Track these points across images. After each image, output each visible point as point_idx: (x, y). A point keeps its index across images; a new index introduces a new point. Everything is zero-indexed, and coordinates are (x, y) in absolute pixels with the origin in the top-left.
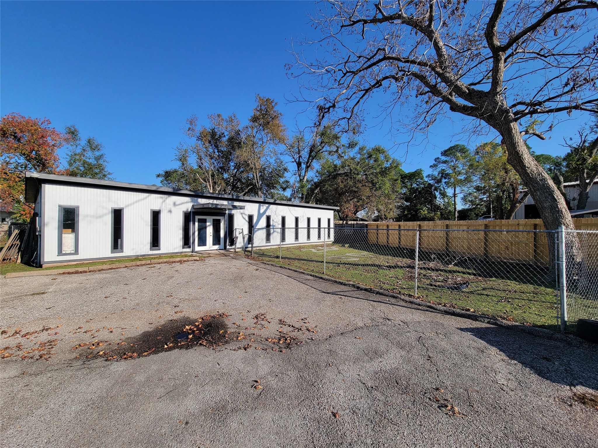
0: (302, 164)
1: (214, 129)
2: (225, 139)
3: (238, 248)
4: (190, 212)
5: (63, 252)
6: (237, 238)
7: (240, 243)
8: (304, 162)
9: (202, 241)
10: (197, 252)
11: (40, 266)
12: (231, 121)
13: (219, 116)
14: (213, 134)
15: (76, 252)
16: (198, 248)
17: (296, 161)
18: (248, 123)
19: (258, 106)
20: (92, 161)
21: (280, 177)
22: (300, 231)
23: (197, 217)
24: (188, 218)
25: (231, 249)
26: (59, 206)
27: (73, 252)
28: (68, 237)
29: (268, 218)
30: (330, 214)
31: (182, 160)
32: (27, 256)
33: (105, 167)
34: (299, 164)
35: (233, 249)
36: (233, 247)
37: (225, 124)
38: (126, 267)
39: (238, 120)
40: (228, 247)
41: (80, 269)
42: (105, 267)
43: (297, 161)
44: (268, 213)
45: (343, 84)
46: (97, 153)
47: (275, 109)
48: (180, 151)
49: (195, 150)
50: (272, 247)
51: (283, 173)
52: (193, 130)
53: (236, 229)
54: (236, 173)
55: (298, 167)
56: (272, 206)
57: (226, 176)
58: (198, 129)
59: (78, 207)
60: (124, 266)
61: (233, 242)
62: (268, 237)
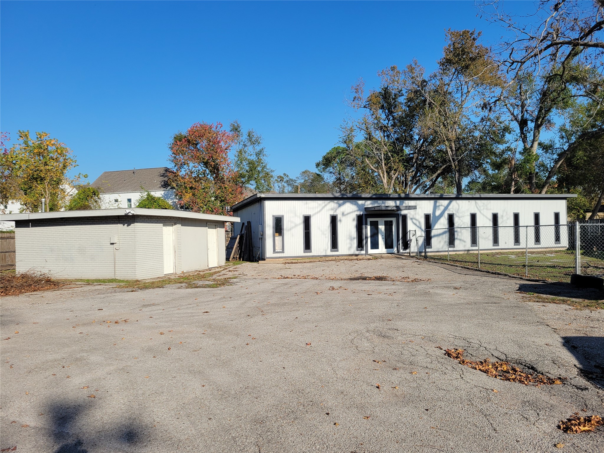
0: (529, 122)
1: (386, 88)
2: (402, 100)
3: (413, 253)
4: (363, 214)
5: (276, 251)
6: (411, 240)
7: (414, 248)
8: (531, 118)
9: (375, 245)
10: (370, 255)
11: (264, 260)
12: (411, 69)
13: (393, 69)
14: (386, 94)
15: (283, 252)
16: (371, 251)
17: (516, 119)
18: (436, 68)
19: (450, 46)
20: (254, 158)
21: (499, 143)
22: (501, 231)
23: (369, 220)
24: (360, 222)
25: (405, 253)
26: (273, 216)
27: (281, 251)
28: (278, 239)
29: (451, 218)
31: (347, 142)
32: (247, 255)
33: (267, 164)
34: (523, 123)
35: (407, 253)
36: (408, 251)
37: (402, 77)
38: (320, 261)
39: (421, 67)
40: (401, 251)
41: (294, 261)
42: (307, 260)
43: (520, 117)
44: (450, 211)
45: (515, 69)
46: (258, 148)
47: (477, 43)
48: (344, 130)
49: (364, 127)
50: (458, 253)
51: (503, 136)
52: (359, 99)
53: (410, 231)
54: (422, 145)
55: (522, 129)
56: (454, 202)
57: (407, 150)
58: (365, 96)
59: (283, 216)
60: (318, 260)
61: (406, 245)
62: (451, 242)
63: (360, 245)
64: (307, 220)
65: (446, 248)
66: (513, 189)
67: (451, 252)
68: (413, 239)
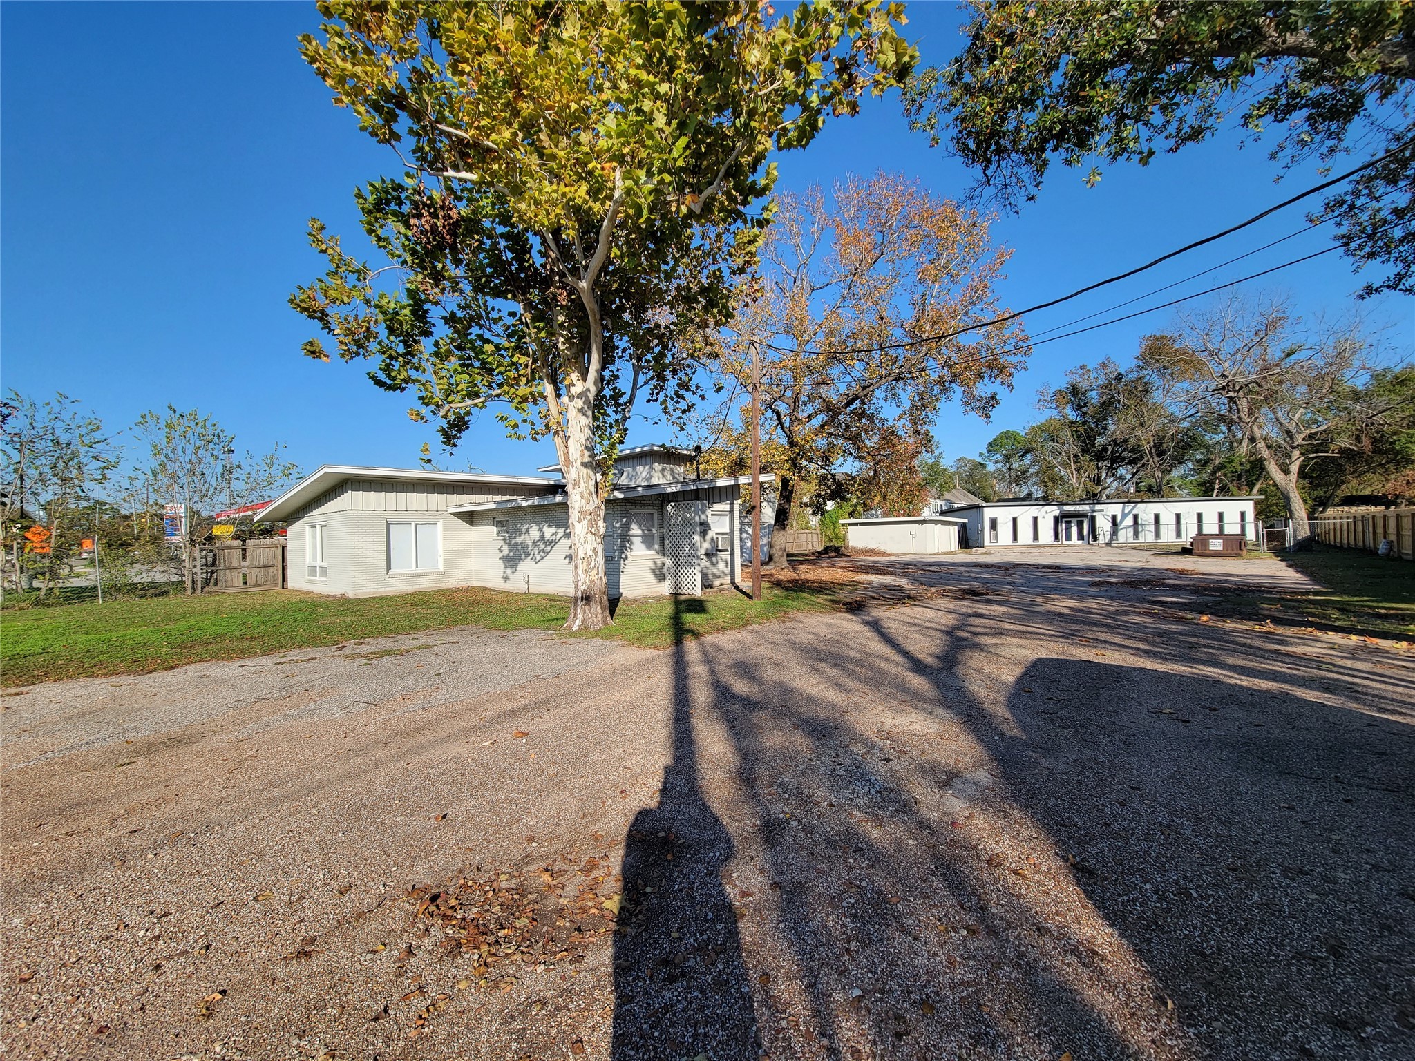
1: (1075, 384)
2: (1092, 395)
3: (1101, 543)
4: (1058, 516)
5: (992, 541)
6: (1100, 535)
7: (1101, 540)
9: (1069, 538)
10: (1065, 545)
11: (983, 547)
13: (1082, 367)
14: (1074, 390)
15: (997, 542)
16: (1065, 542)
23: (1064, 520)
24: (1057, 520)
25: (1094, 544)
26: (990, 518)
28: (994, 533)
29: (1136, 517)
30: (1248, 507)
35: (1096, 544)
36: (1097, 542)
38: (1025, 548)
40: (1091, 542)
41: (1005, 547)
42: (1015, 547)
44: (1135, 512)
50: (1142, 544)
53: (1099, 527)
56: (1139, 505)
59: (997, 518)
60: (1023, 547)
61: (1095, 538)
62: (1136, 534)
63: (1056, 538)
64: (1015, 520)
65: (1131, 540)
66: (1217, 487)
67: (1137, 543)
68: (1102, 533)
